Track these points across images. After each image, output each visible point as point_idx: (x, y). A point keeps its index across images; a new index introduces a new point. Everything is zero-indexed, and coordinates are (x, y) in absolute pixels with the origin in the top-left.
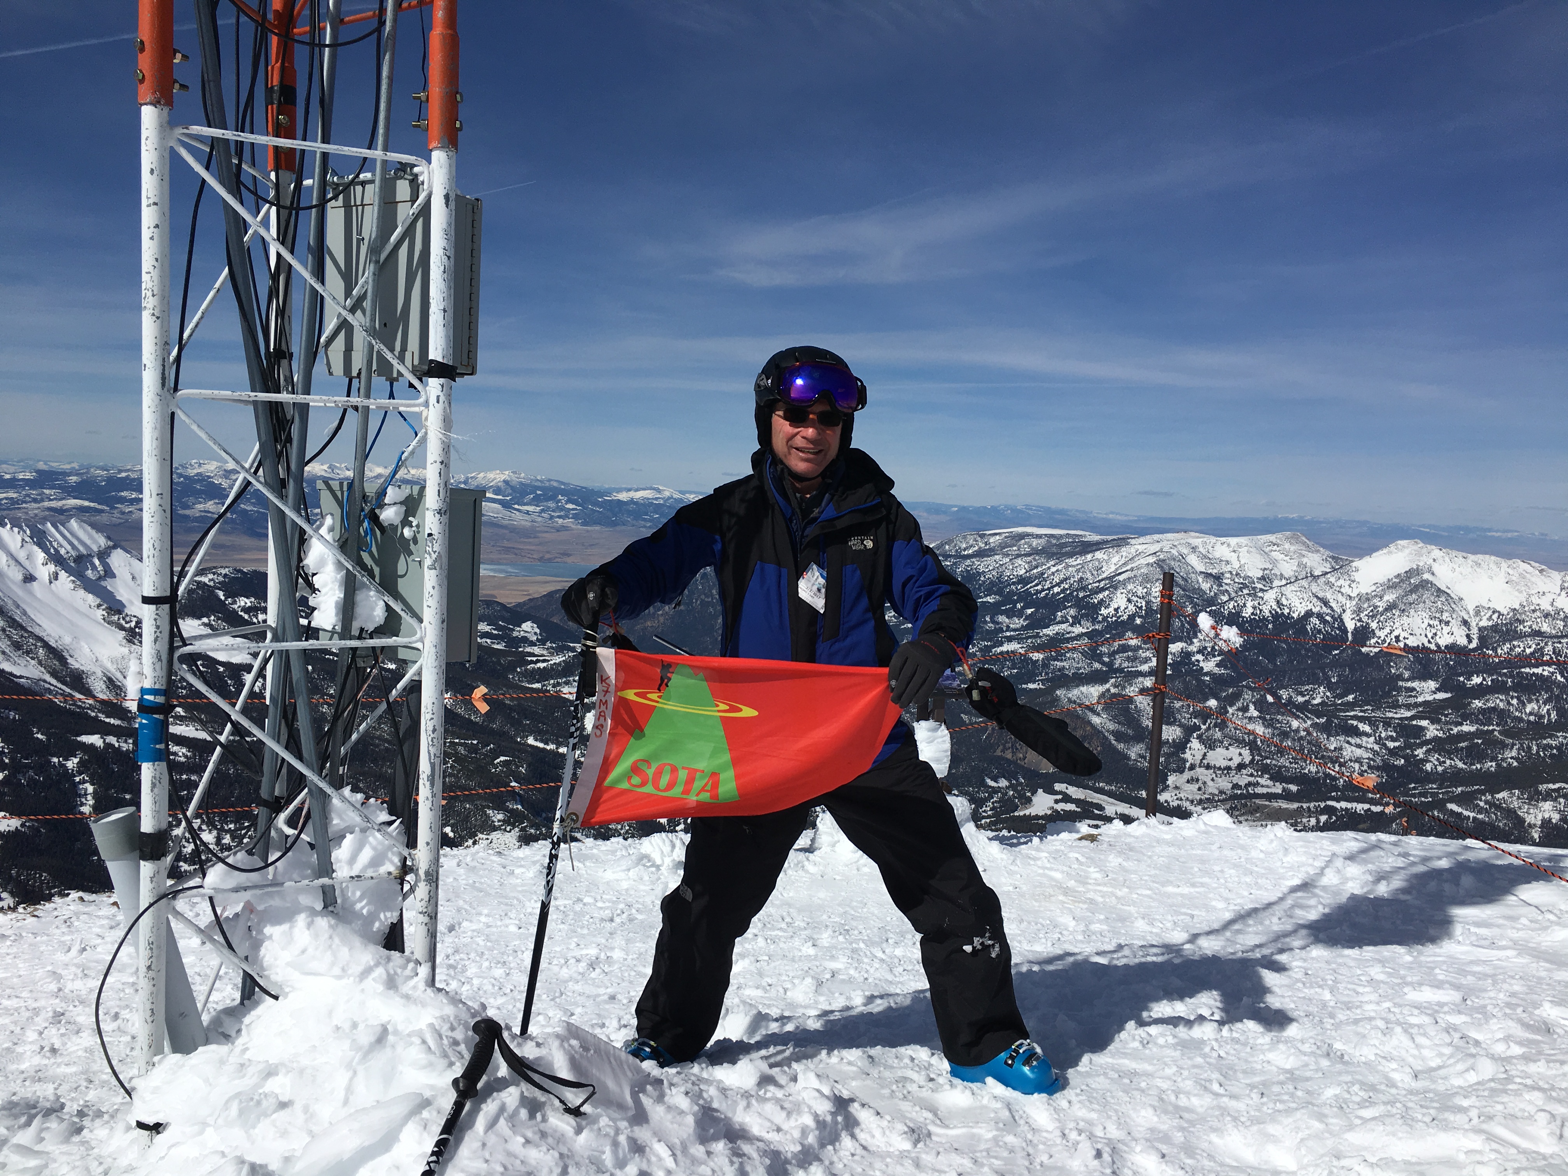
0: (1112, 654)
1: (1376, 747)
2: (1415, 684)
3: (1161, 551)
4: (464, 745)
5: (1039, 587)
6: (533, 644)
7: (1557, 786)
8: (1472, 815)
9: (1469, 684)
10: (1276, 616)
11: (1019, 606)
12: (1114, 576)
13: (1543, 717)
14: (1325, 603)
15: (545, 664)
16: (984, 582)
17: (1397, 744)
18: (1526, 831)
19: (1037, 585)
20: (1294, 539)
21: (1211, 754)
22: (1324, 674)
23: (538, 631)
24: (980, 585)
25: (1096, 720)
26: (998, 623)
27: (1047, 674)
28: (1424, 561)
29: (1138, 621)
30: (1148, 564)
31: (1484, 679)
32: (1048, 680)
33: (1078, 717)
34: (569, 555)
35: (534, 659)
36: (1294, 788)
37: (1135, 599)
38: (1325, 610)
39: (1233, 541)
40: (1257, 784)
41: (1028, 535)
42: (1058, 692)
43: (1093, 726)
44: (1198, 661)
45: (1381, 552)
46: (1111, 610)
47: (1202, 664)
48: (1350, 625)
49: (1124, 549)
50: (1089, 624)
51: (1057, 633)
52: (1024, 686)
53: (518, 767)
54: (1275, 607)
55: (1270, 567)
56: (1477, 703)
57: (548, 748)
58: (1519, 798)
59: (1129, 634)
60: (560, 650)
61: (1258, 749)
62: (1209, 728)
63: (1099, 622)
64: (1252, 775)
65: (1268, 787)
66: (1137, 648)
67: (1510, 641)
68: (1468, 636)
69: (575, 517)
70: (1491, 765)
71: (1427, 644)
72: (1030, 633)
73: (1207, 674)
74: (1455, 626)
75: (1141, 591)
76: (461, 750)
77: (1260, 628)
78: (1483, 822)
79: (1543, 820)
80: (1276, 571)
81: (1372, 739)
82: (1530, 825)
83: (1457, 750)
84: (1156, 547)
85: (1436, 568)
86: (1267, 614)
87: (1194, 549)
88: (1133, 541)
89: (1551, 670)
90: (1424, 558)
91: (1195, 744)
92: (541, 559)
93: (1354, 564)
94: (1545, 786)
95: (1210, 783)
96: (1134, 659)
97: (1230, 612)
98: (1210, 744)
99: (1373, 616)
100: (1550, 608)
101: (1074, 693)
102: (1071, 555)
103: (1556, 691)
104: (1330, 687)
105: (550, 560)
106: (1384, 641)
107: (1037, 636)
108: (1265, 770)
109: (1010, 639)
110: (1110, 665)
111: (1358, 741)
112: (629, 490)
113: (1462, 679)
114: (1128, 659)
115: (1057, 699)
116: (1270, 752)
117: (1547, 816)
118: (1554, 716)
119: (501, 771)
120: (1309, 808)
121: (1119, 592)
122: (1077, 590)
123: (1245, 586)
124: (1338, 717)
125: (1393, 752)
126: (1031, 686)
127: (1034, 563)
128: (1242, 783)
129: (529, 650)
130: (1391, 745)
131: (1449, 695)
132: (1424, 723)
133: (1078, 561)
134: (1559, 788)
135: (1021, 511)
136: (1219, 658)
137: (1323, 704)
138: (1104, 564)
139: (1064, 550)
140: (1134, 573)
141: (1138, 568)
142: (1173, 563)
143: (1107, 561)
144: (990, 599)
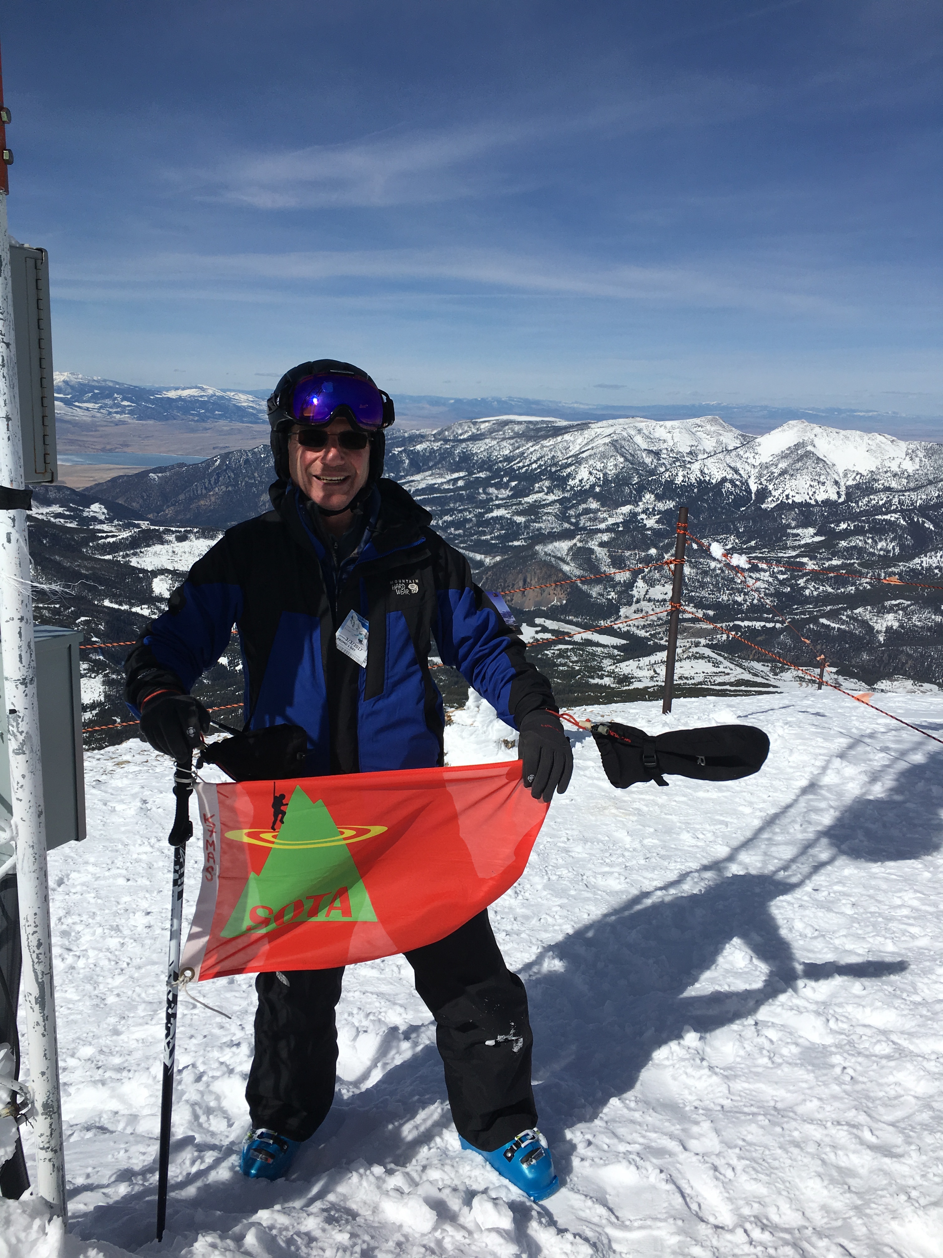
0: (578, 516)
1: (771, 580)
2: (799, 531)
3: (615, 433)
4: (48, 609)
5: (521, 464)
6: (101, 522)
7: (898, 602)
8: (837, 626)
9: (838, 529)
10: (700, 482)
11: (505, 480)
12: (579, 454)
13: (889, 551)
14: (736, 471)
15: (114, 539)
16: (477, 461)
17: (785, 576)
18: (875, 636)
19: (519, 462)
20: (714, 421)
21: (652, 590)
22: (734, 525)
23: (106, 511)
24: (474, 464)
25: (566, 568)
26: (489, 494)
27: (528, 533)
28: (808, 436)
29: (598, 489)
30: (604, 444)
31: (849, 525)
32: (529, 538)
33: (552, 566)
34: (127, 446)
35: (104, 535)
36: (711, 613)
37: (595, 472)
38: (736, 476)
39: (669, 424)
40: (685, 611)
41: (511, 422)
42: (537, 548)
43: (564, 574)
44: (642, 519)
45: (777, 430)
46: (577, 481)
47: (645, 522)
48: (754, 488)
49: (586, 432)
50: (560, 493)
51: (536, 501)
52: (510, 544)
53: (97, 625)
54: (699, 475)
55: (696, 444)
56: (843, 544)
57: (122, 608)
58: (870, 612)
59: (591, 499)
60: (126, 527)
61: (686, 585)
62: (650, 571)
63: (568, 491)
65: (693, 613)
66: (598, 510)
67: (868, 495)
68: (838, 493)
69: (131, 413)
70: (851, 589)
71: (808, 500)
72: (515, 501)
73: (649, 529)
74: (829, 485)
75: (599, 465)
76: (45, 612)
77: (688, 492)
78: (844, 631)
79: (887, 627)
80: (700, 447)
81: (768, 573)
82: (878, 632)
83: (828, 579)
84: (611, 430)
85: (817, 441)
86: (694, 481)
87: (639, 431)
88: (593, 426)
89: (897, 516)
90: (808, 434)
91: (640, 583)
92: (103, 450)
93: (757, 440)
94: (889, 602)
95: (651, 613)
96: (595, 519)
97: (666, 481)
98: (651, 583)
99: (770, 480)
100: (898, 470)
101: (550, 548)
102: (545, 437)
103: (899, 531)
104: (739, 535)
105: (110, 450)
106: (778, 499)
107: (520, 503)
108: (691, 600)
109: (498, 507)
110: (576, 524)
111: (758, 575)
112: (177, 389)
113: (832, 526)
114: (590, 519)
115: (536, 553)
116: (695, 587)
117: (889, 624)
118: (897, 550)
119: (83, 629)
120: (722, 627)
121: (583, 466)
122: (550, 466)
123: (677, 460)
125: (782, 583)
126: (516, 543)
127: (516, 445)
129: (98, 527)
130: (781, 577)
131: (823, 538)
132: (805, 560)
133: (551, 443)
134: (899, 604)
135: (505, 402)
136: (658, 517)
137: (733, 548)
138: (571, 444)
139: (540, 434)
140: (594, 451)
141: (597, 447)
142: (623, 442)
143: (573, 442)
144: (482, 475)
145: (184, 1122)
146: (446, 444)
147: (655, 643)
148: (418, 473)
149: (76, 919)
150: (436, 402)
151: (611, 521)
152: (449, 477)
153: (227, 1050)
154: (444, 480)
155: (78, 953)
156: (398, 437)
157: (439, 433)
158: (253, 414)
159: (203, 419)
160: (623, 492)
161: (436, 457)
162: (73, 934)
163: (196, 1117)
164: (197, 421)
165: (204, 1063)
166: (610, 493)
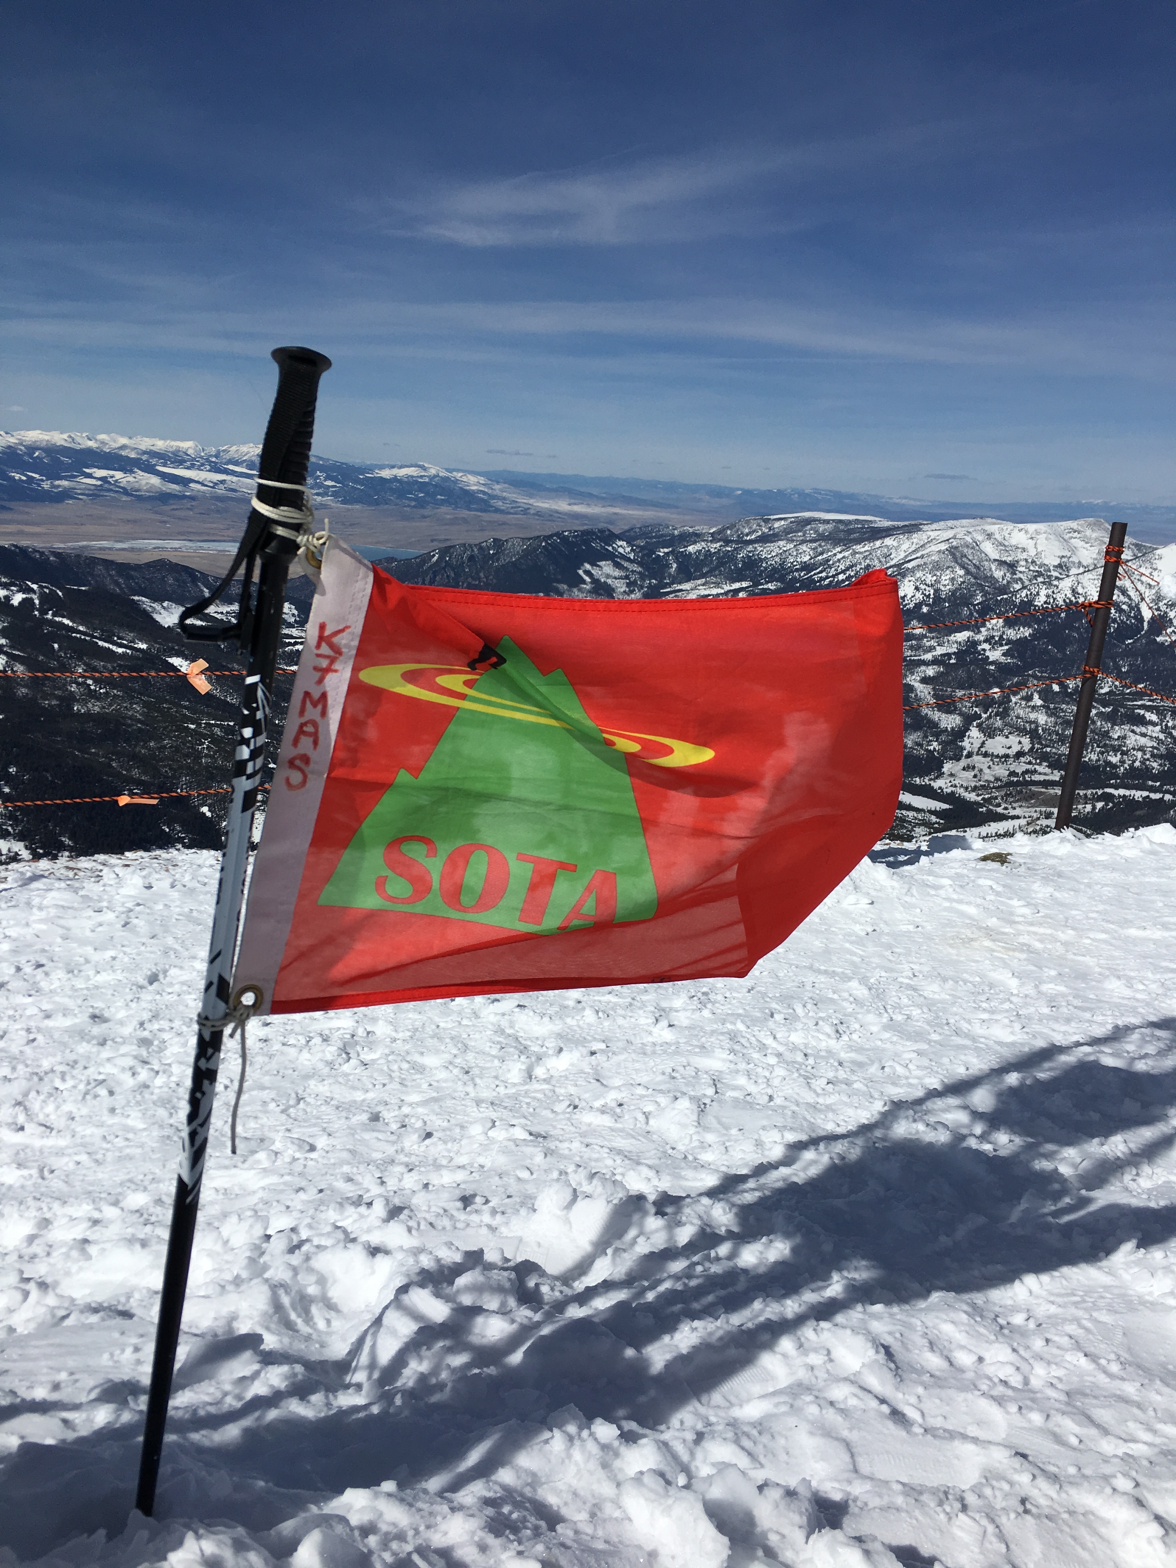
1: (1162, 736)
3: (954, 537)
4: (220, 726)
5: (824, 575)
6: (291, 625)
10: (1069, 605)
12: (903, 564)
14: (1124, 591)
15: (303, 647)
16: (766, 568)
19: (821, 572)
20: (1096, 526)
21: (989, 742)
22: (1115, 663)
23: (296, 613)
24: (762, 572)
29: (925, 609)
30: (939, 551)
35: (292, 641)
37: (923, 587)
38: (1122, 598)
39: (1032, 527)
40: (1035, 772)
41: (815, 520)
44: (984, 650)
47: (988, 653)
48: (1147, 614)
49: (915, 535)
54: (1069, 595)
55: (1069, 554)
59: (914, 623)
61: (1039, 737)
62: (990, 717)
64: (1030, 763)
65: (1045, 774)
66: (923, 637)
69: (335, 495)
73: (992, 663)
75: (930, 579)
76: (217, 731)
77: (1052, 617)
80: (1074, 559)
81: (1158, 728)
84: (950, 534)
86: (1061, 603)
87: (989, 536)
88: (925, 528)
91: (974, 732)
93: (1158, 552)
95: (987, 771)
96: (918, 648)
97: (1022, 601)
98: (989, 732)
99: (1171, 606)
102: (859, 541)
104: (1120, 676)
108: (1044, 757)
111: (1143, 730)
112: (393, 467)
114: (912, 648)
116: (1051, 740)
120: (1086, 795)
121: (907, 579)
122: (863, 578)
123: (1040, 574)
124: (1125, 707)
127: (820, 549)
128: (1019, 771)
129: (287, 631)
133: (866, 548)
135: (808, 495)
136: (1006, 647)
137: (1110, 693)
138: (893, 551)
139: (852, 536)
140: (925, 560)
141: (929, 555)
142: (965, 550)
143: (897, 548)
144: (771, 586)
145: (255, 1313)
146: (727, 545)
147: (989, 811)
148: (688, 580)
149: (165, 1024)
150: (718, 492)
151: (940, 651)
152: (727, 588)
153: (351, 1210)
154: (720, 591)
155: (156, 1068)
156: (666, 536)
157: (719, 532)
158: (482, 500)
159: (421, 504)
160: (959, 613)
161: (712, 561)
162: (156, 1043)
163: (278, 1307)
164: (414, 507)
165: (310, 1226)
166: (942, 615)
